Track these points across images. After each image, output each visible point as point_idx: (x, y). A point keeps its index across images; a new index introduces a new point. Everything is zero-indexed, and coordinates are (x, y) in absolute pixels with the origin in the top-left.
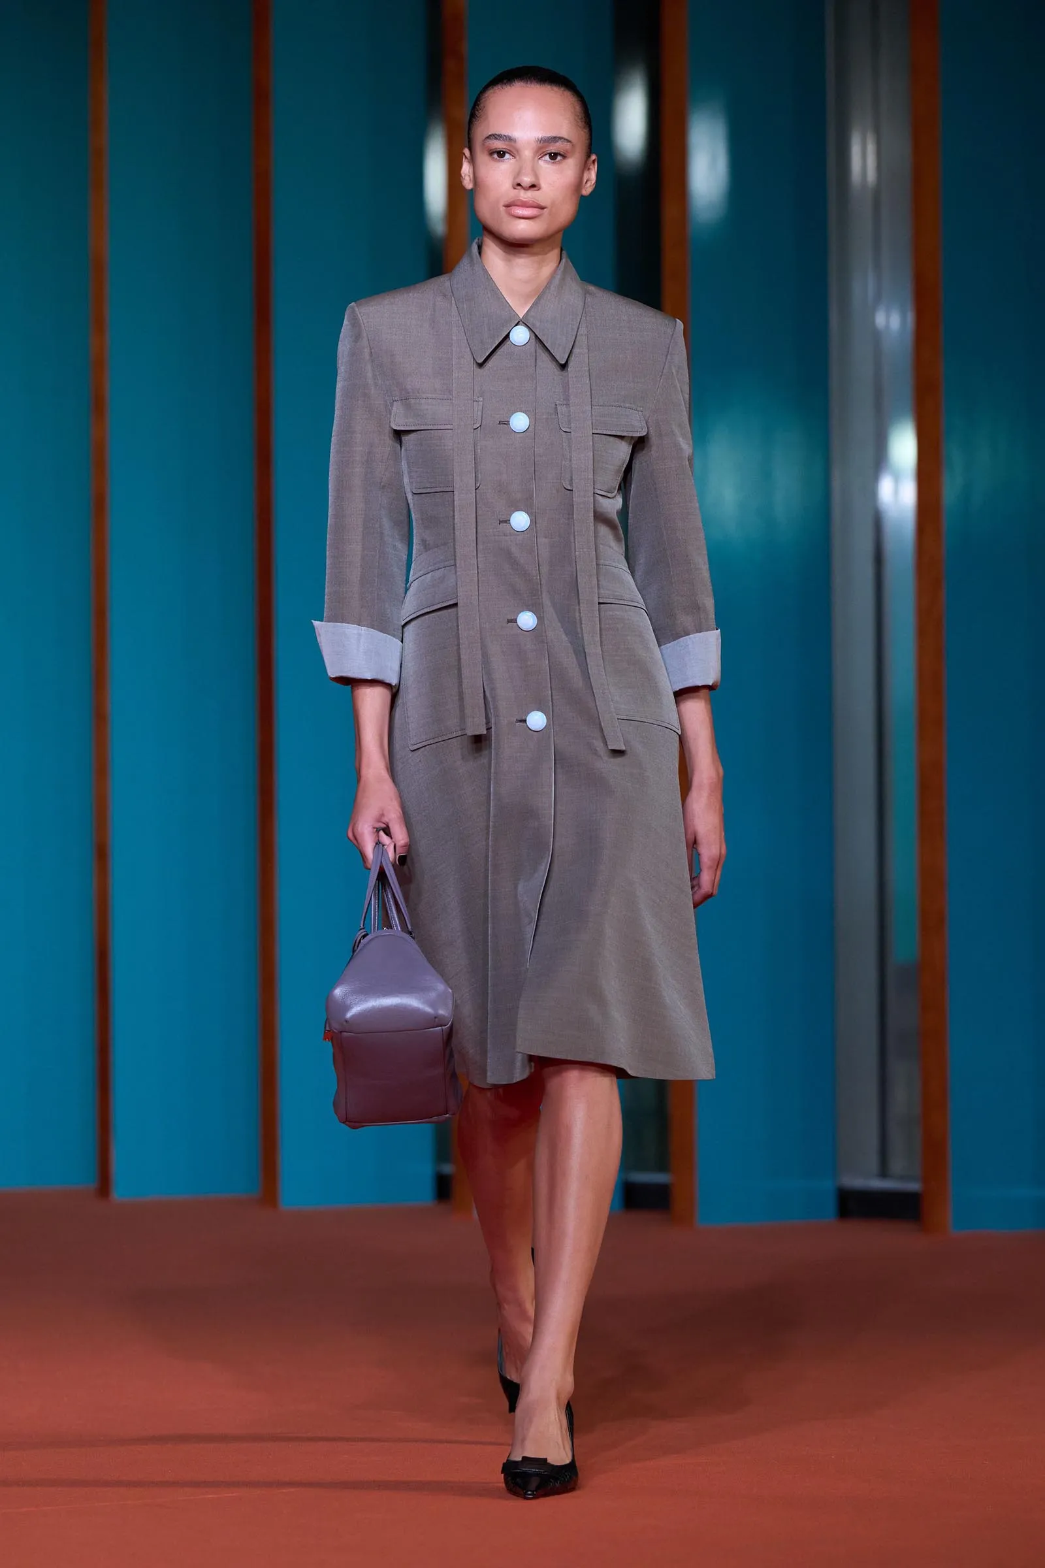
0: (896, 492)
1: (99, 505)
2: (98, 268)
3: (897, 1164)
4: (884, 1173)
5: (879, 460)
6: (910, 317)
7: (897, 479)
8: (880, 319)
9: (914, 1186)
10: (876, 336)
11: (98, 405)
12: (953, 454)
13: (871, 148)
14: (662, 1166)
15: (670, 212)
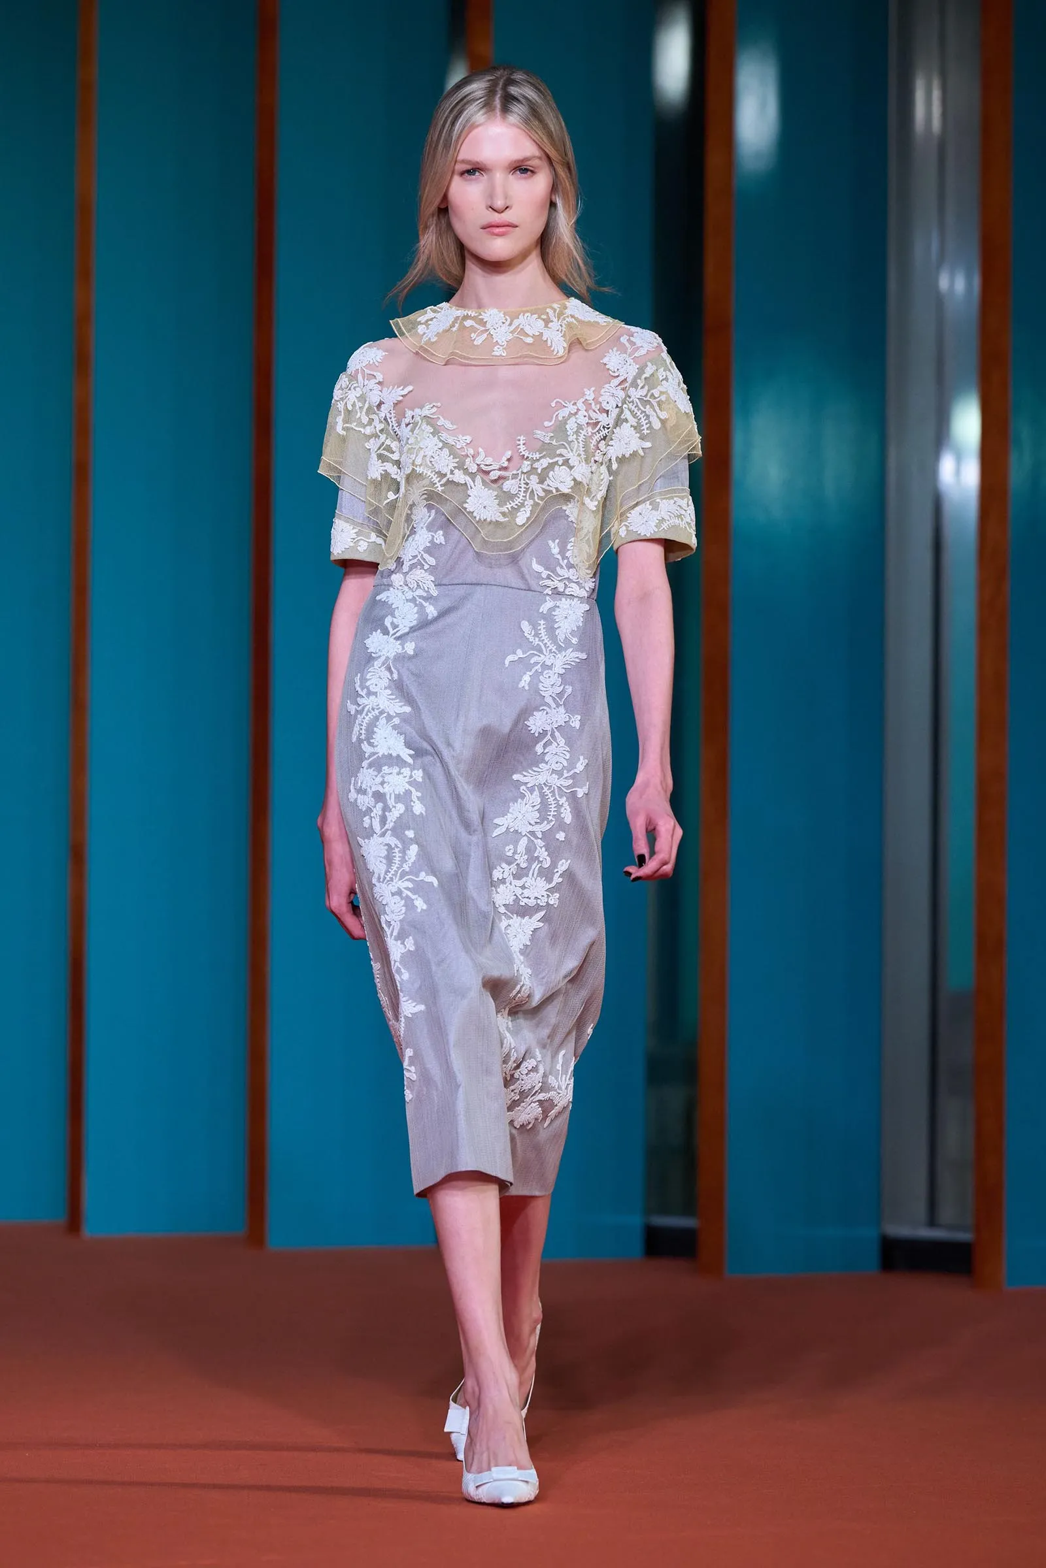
0: (958, 472)
1: (81, 472)
2: (84, 211)
3: (947, 1213)
4: (932, 1222)
5: (940, 436)
6: (977, 281)
7: (959, 459)
8: (944, 283)
9: (965, 1236)
10: (939, 301)
11: (82, 362)
12: (1022, 429)
13: (936, 94)
14: (688, 1209)
15: (713, 160)
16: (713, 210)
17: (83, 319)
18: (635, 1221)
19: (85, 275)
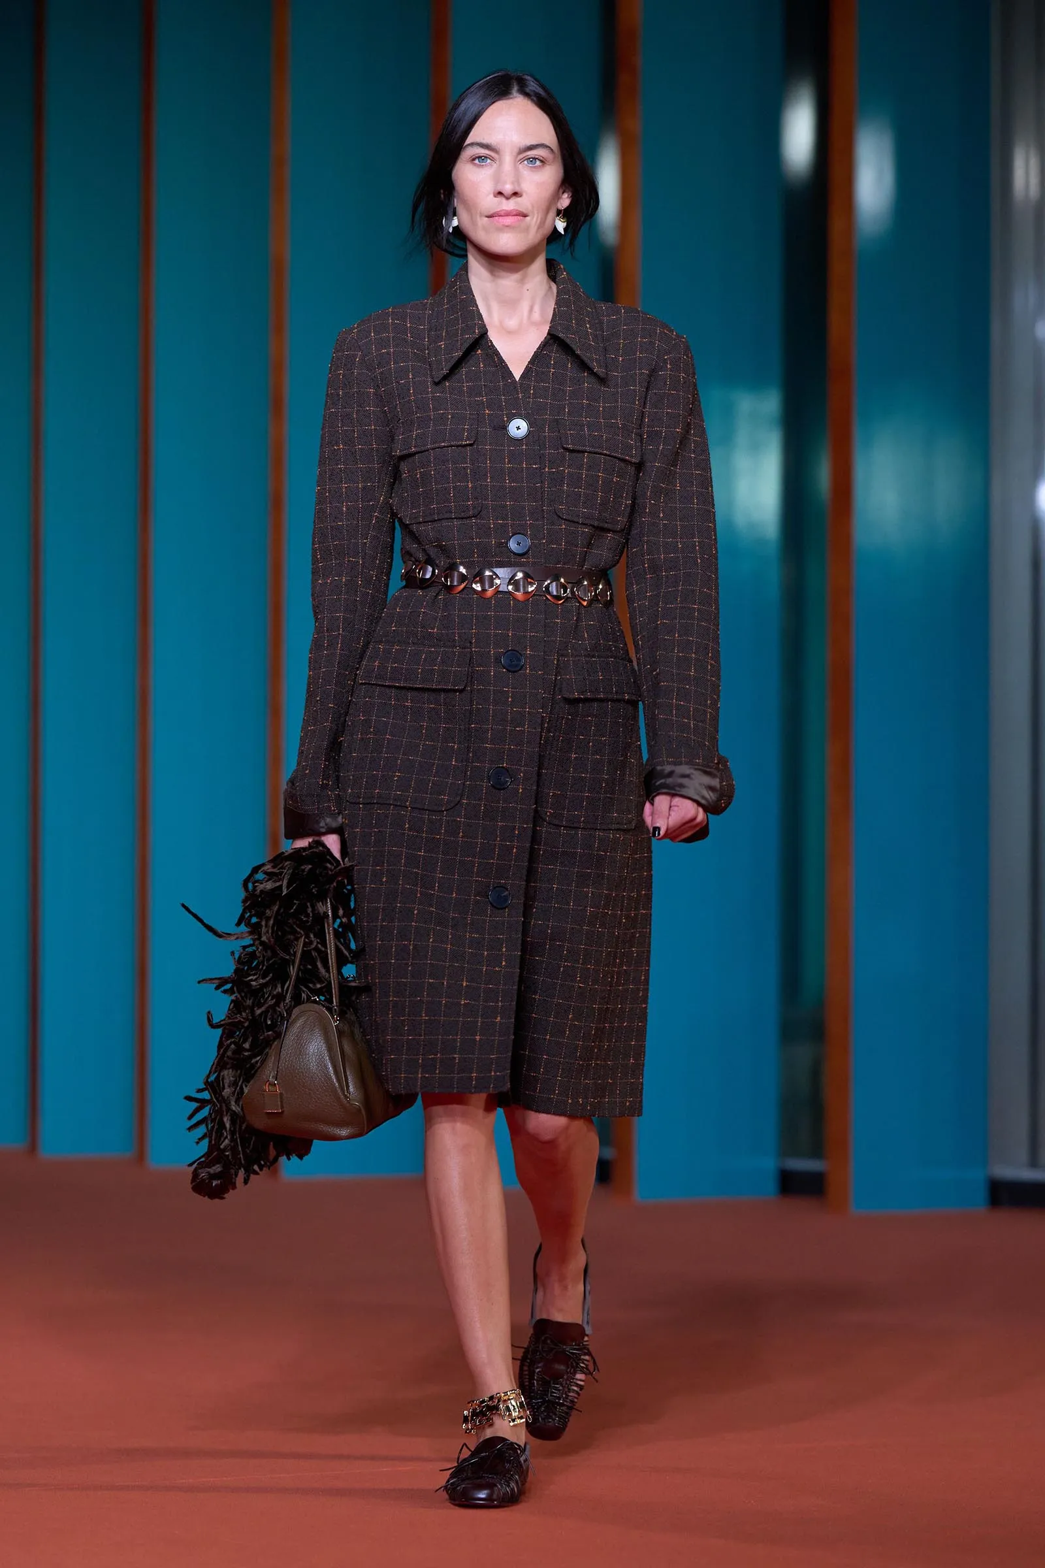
4: (1034, 1164)
5: (1037, 467)
8: (1040, 332)
13: (1033, 163)
14: (817, 1151)
15: (836, 226)
16: (837, 267)
17: (277, 368)
18: (768, 1164)
19: (279, 328)
